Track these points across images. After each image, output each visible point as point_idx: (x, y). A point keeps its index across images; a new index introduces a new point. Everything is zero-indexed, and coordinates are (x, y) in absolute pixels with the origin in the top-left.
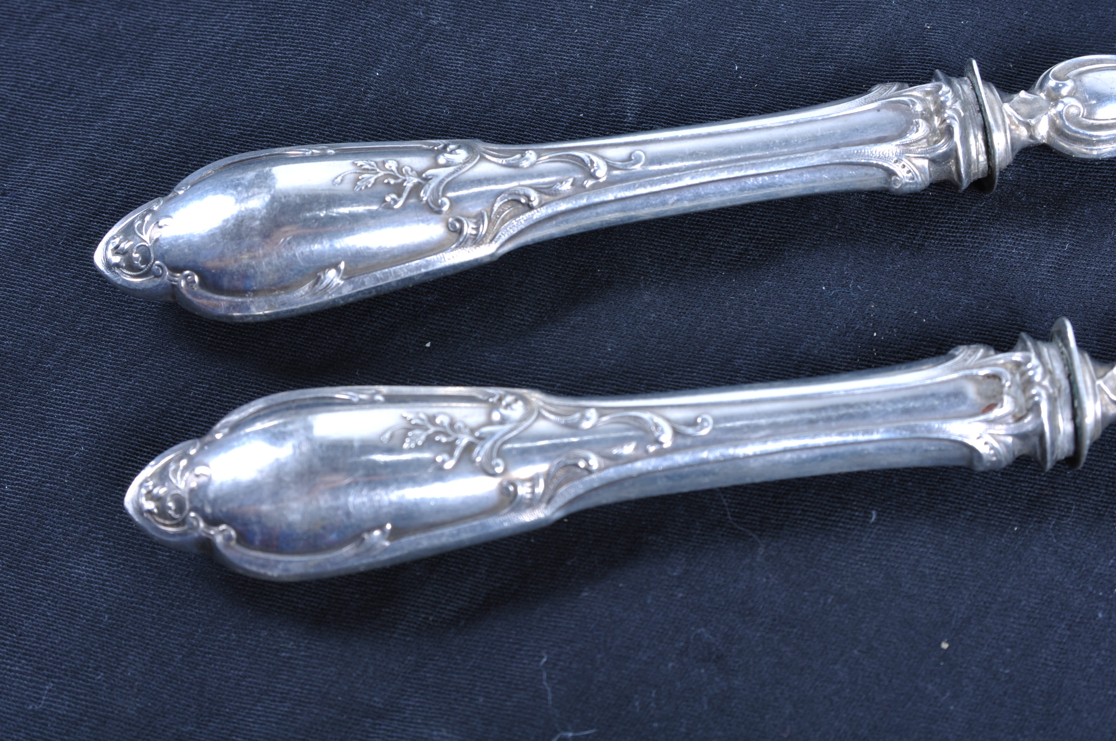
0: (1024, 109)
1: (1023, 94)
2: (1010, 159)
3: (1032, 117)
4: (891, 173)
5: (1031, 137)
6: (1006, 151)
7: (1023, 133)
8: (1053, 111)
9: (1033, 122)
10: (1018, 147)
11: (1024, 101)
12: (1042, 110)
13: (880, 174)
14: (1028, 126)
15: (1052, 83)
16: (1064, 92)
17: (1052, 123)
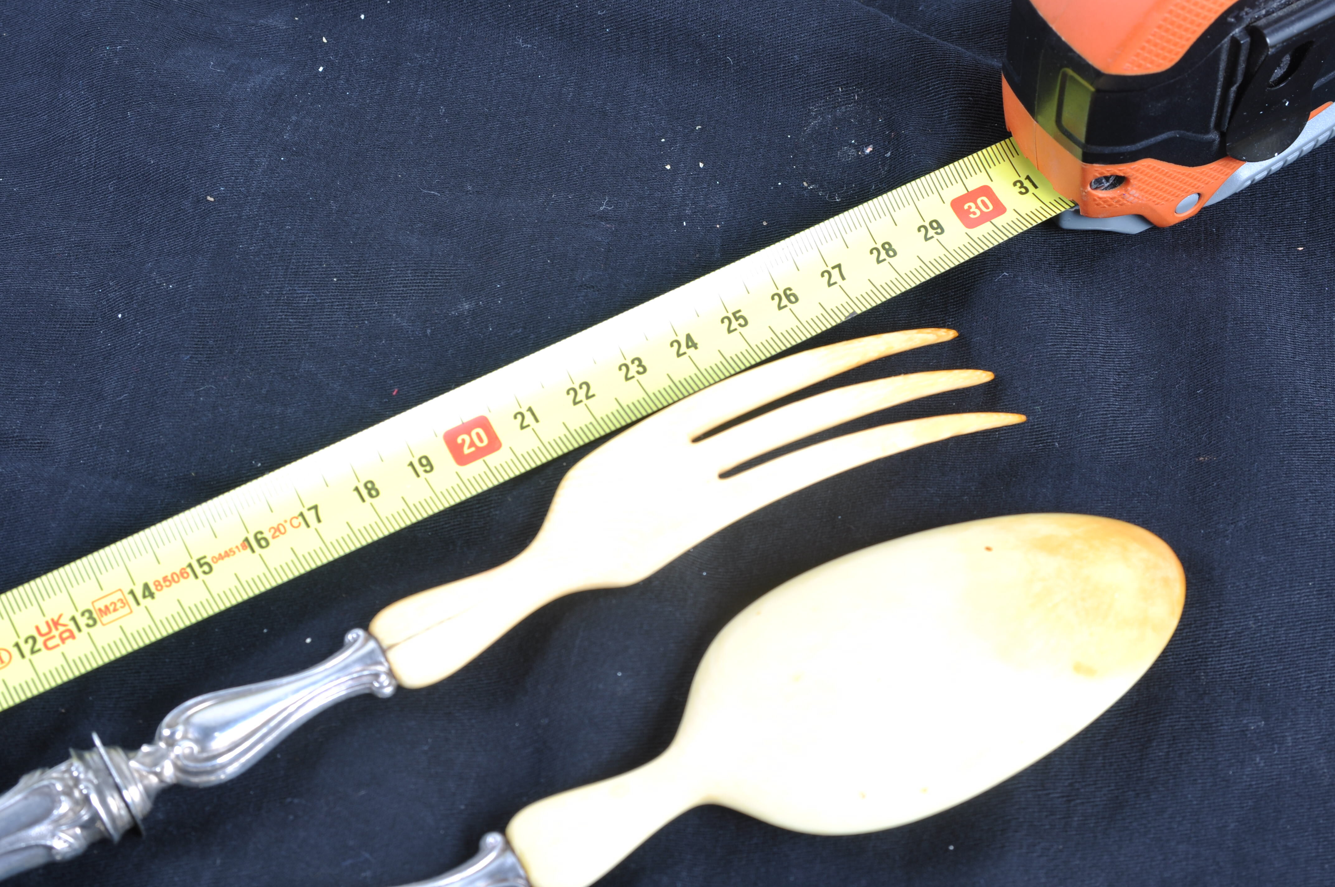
0: (148, 760)
1: (145, 748)
2: (149, 806)
3: (156, 765)
4: (50, 848)
5: (161, 781)
6: (143, 800)
7: (154, 780)
8: (172, 755)
9: (158, 769)
10: (153, 793)
11: (148, 754)
12: (164, 757)
13: (41, 852)
14: (156, 774)
15: (166, 732)
16: (178, 736)
17: (176, 766)
